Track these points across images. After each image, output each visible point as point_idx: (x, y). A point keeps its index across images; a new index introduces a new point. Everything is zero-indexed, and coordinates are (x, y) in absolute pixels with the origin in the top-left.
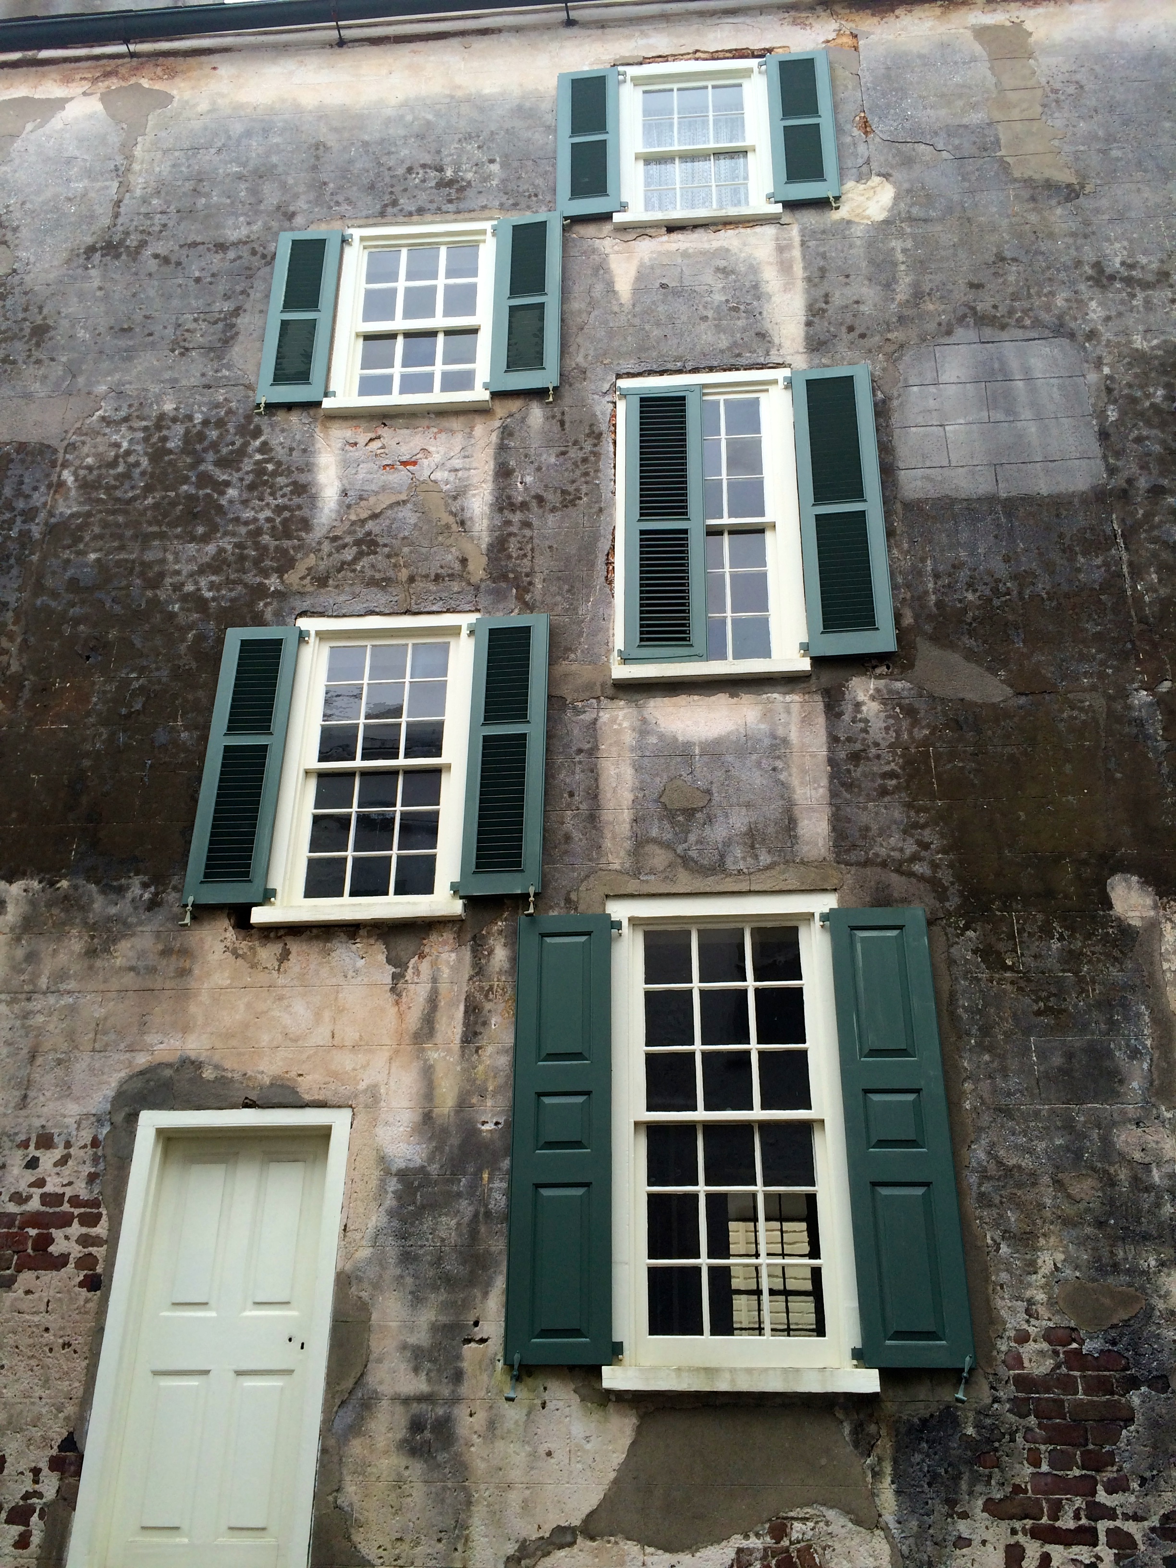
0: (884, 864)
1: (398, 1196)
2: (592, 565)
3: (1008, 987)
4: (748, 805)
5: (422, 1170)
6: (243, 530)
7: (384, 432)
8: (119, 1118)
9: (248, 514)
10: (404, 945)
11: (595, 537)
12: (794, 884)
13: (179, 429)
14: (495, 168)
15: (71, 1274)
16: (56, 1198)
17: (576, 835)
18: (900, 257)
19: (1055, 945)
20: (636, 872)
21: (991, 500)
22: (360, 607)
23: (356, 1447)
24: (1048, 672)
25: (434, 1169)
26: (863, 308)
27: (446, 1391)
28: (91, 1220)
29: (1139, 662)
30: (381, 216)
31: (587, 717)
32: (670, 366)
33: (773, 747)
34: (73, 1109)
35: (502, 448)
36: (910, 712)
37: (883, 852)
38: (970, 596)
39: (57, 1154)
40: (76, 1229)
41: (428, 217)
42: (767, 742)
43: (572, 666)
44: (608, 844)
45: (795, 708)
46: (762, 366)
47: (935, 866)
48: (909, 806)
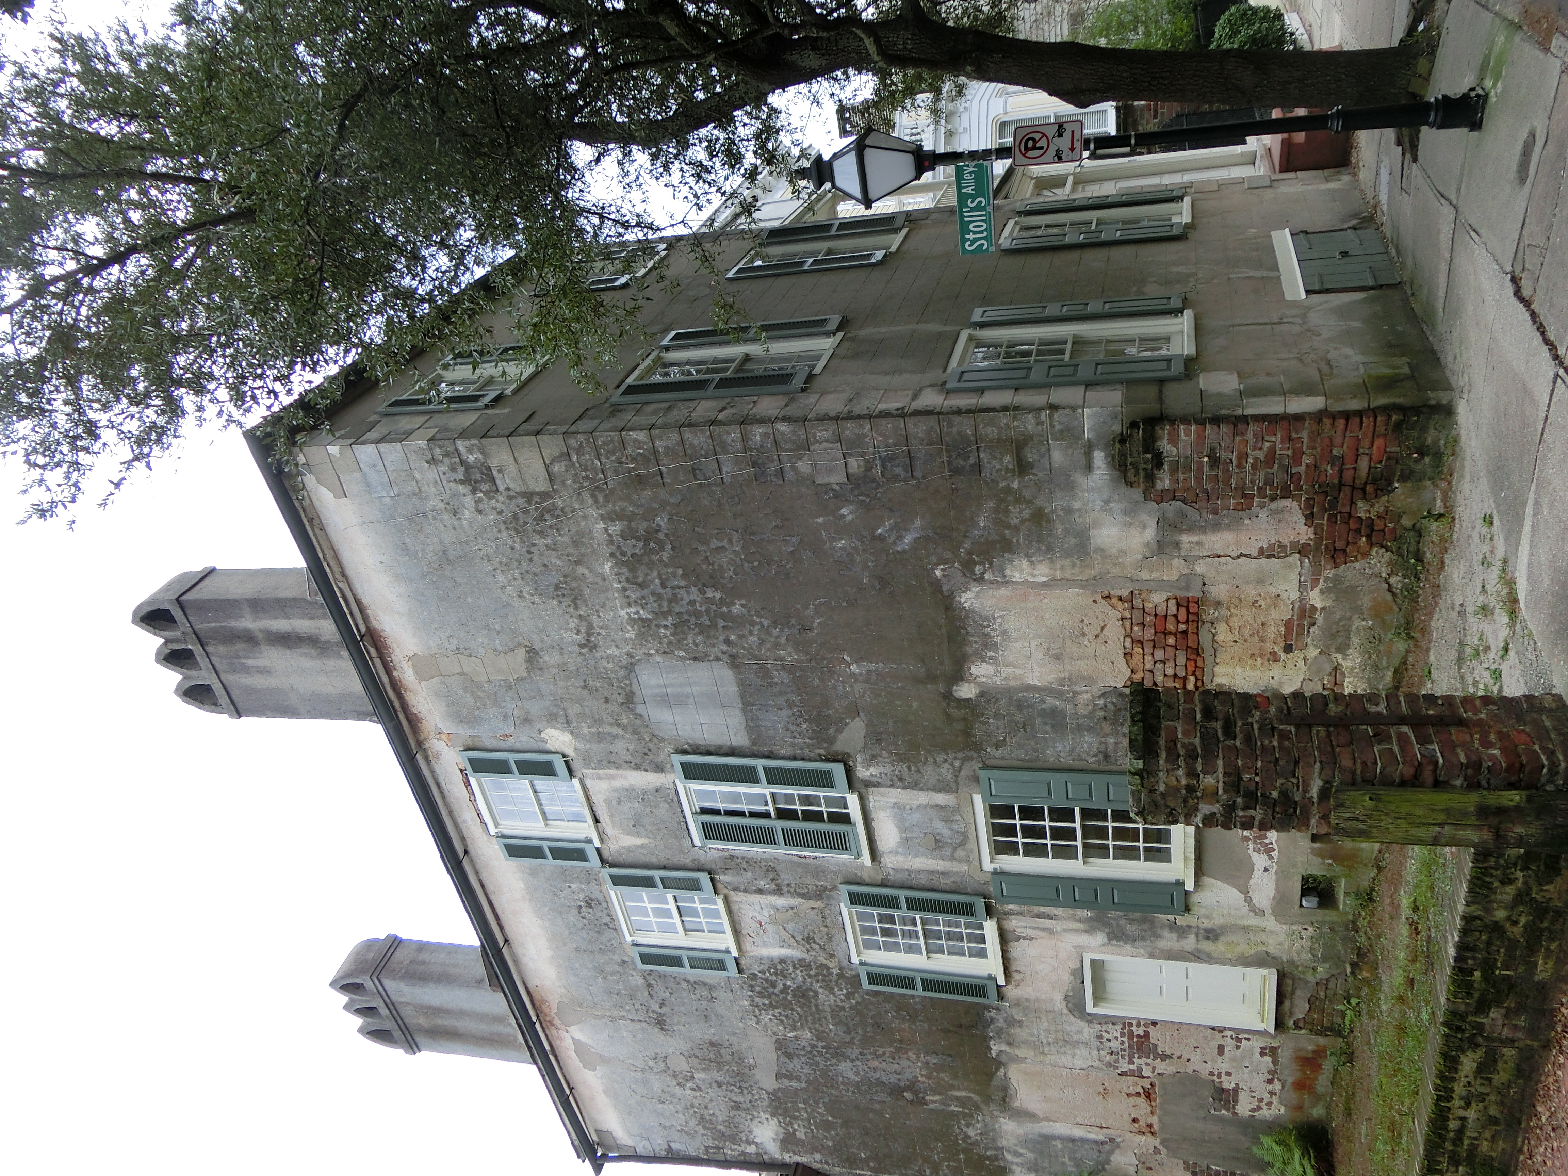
0: (957, 776)
1: (1118, 940)
2: (808, 864)
3: (1014, 740)
4: (931, 820)
5: (1108, 934)
6: (809, 980)
7: (744, 932)
8: (1090, 1018)
9: (800, 979)
10: (1009, 936)
11: (791, 862)
12: (970, 809)
13: (757, 1000)
14: (573, 886)
15: (1151, 1029)
16: (1123, 1035)
17: (952, 879)
18: (594, 730)
19: (991, 721)
20: (968, 861)
21: (744, 710)
22: (844, 944)
23: (1215, 955)
24: (845, 703)
25: (1107, 930)
26: (631, 747)
27: (1195, 930)
28: (1130, 1025)
29: (834, 666)
30: (616, 929)
31: (891, 872)
32: (684, 827)
33: (899, 808)
34: (1086, 1030)
35: (745, 891)
36: (873, 757)
37: (949, 776)
38: (804, 726)
39: (1104, 1034)
40: (1134, 1028)
41: (612, 913)
42: (896, 810)
43: (866, 876)
44: (956, 870)
45: (876, 798)
46: (676, 790)
47: (955, 758)
48: (925, 763)
